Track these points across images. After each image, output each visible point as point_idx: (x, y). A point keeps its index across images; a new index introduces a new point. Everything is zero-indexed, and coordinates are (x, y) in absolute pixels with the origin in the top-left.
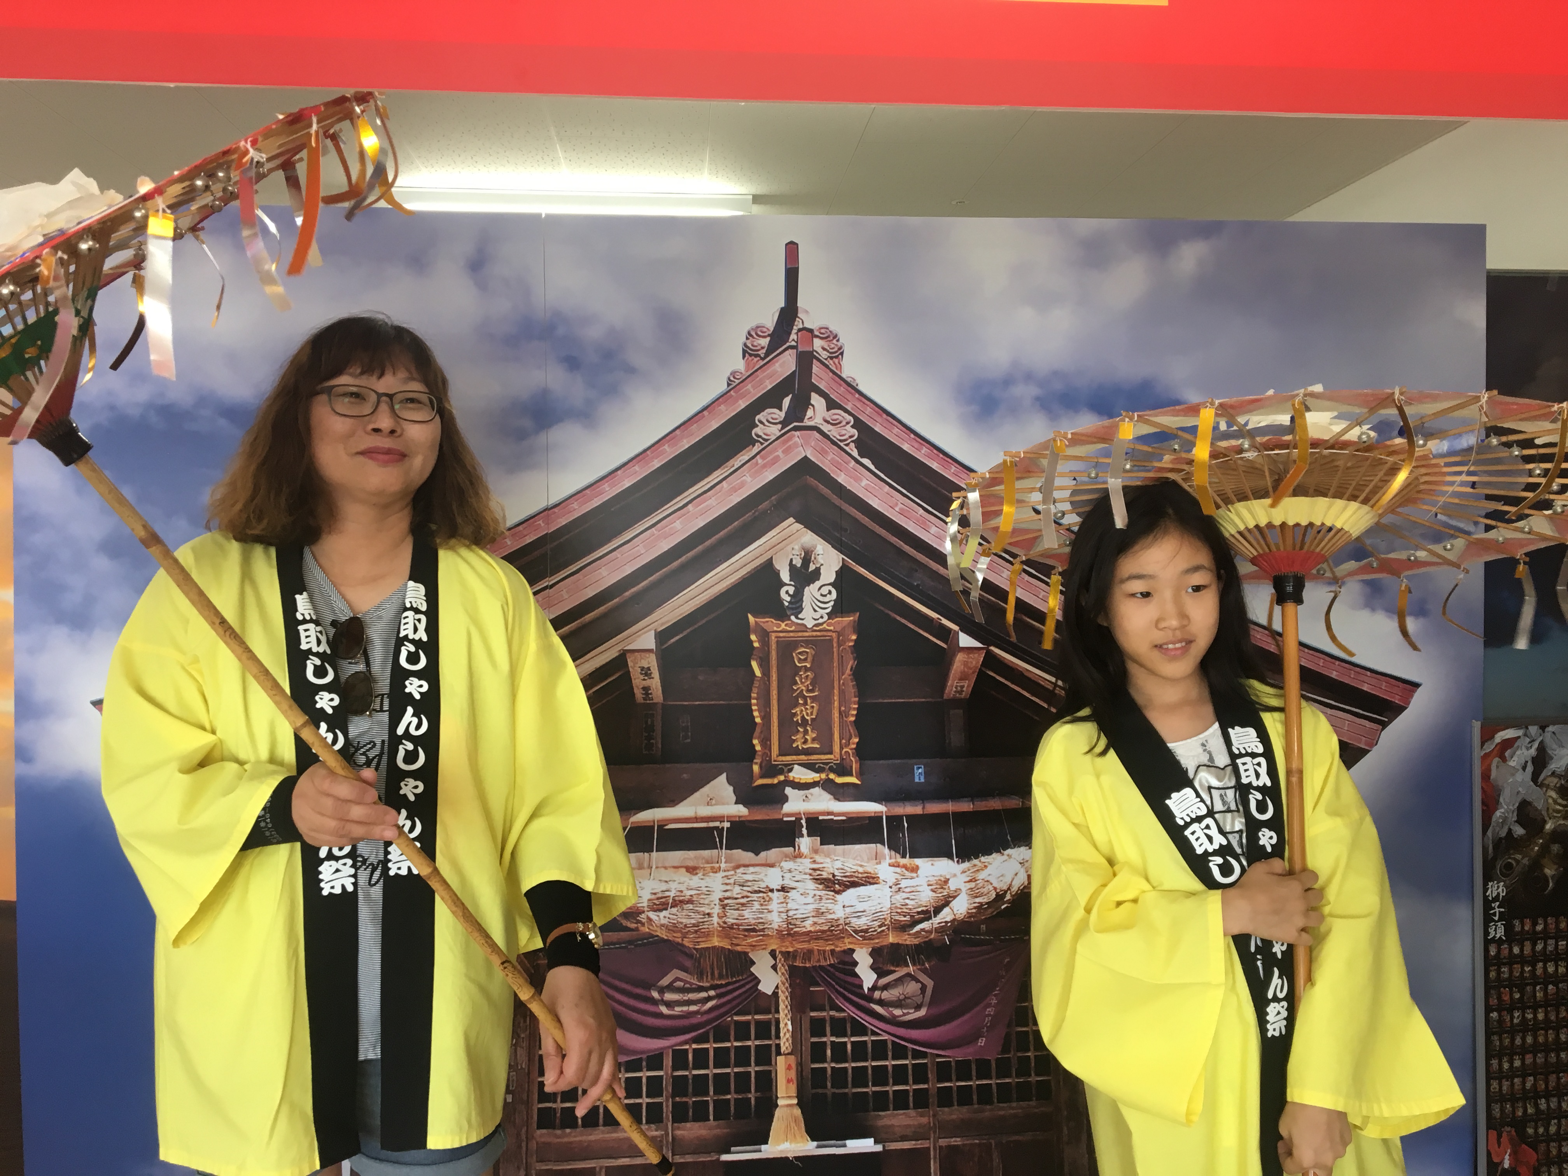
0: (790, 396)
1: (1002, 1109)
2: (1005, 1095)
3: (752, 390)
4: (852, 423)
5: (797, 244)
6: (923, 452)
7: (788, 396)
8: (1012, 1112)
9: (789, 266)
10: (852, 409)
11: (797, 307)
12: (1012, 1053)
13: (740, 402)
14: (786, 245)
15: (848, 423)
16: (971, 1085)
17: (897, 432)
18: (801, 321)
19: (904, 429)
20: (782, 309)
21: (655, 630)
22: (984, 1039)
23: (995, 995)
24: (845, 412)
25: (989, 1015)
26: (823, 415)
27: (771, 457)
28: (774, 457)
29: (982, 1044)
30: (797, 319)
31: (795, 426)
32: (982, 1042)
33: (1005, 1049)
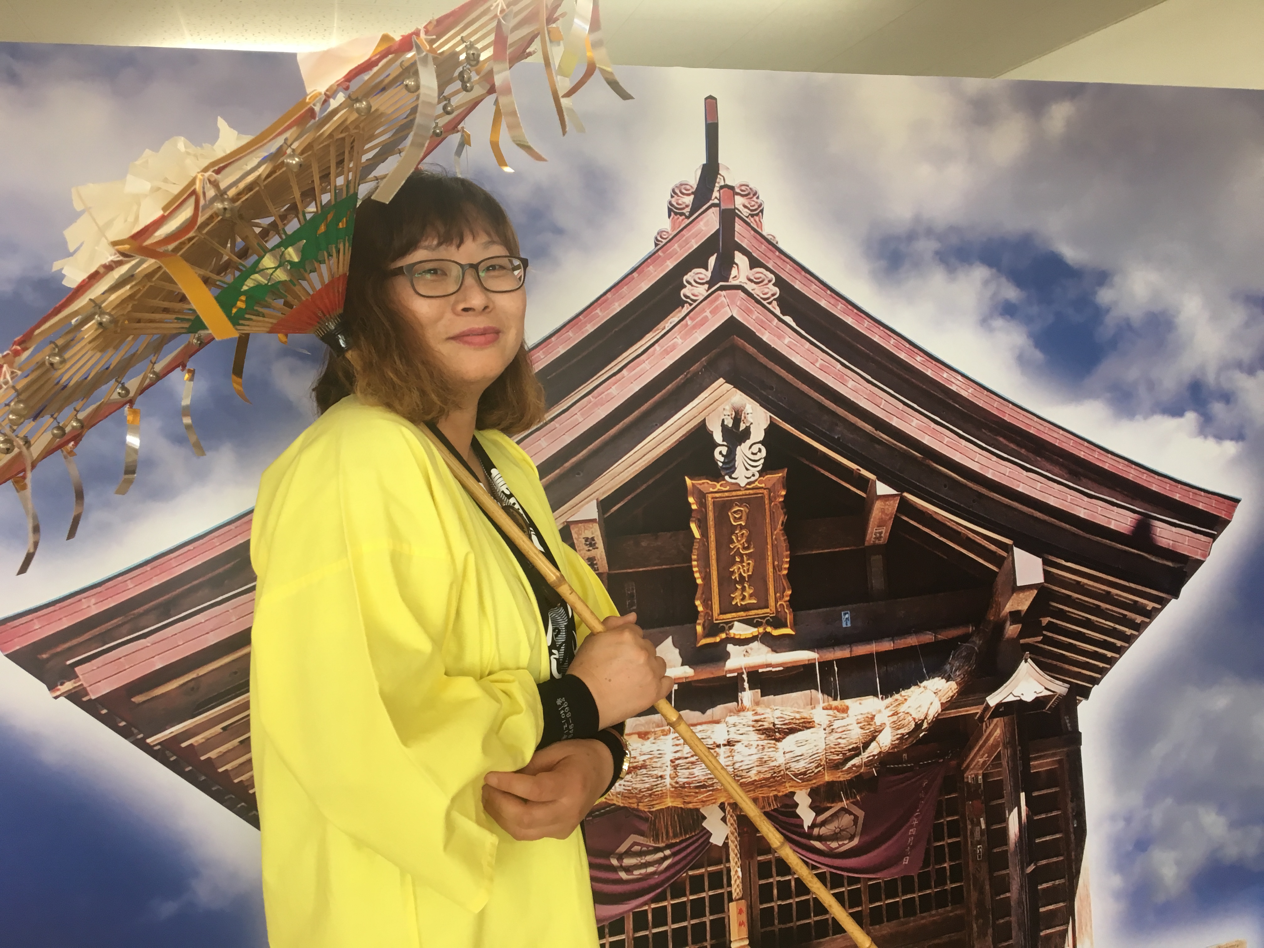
0: (715, 255)
1: (923, 918)
2: (926, 904)
3: (678, 250)
4: (774, 281)
5: (715, 99)
6: (839, 307)
7: (713, 255)
8: (932, 919)
9: (709, 122)
10: (773, 267)
11: (718, 164)
12: (931, 867)
13: (668, 262)
14: (706, 99)
15: (770, 281)
16: (898, 901)
17: (815, 288)
18: (722, 178)
19: (821, 286)
20: (704, 165)
21: (597, 499)
22: (908, 857)
23: (917, 817)
24: (767, 270)
25: (912, 835)
26: (747, 274)
27: (699, 318)
28: (702, 319)
29: (907, 863)
30: (719, 176)
31: (721, 286)
32: (906, 861)
33: (926, 863)
